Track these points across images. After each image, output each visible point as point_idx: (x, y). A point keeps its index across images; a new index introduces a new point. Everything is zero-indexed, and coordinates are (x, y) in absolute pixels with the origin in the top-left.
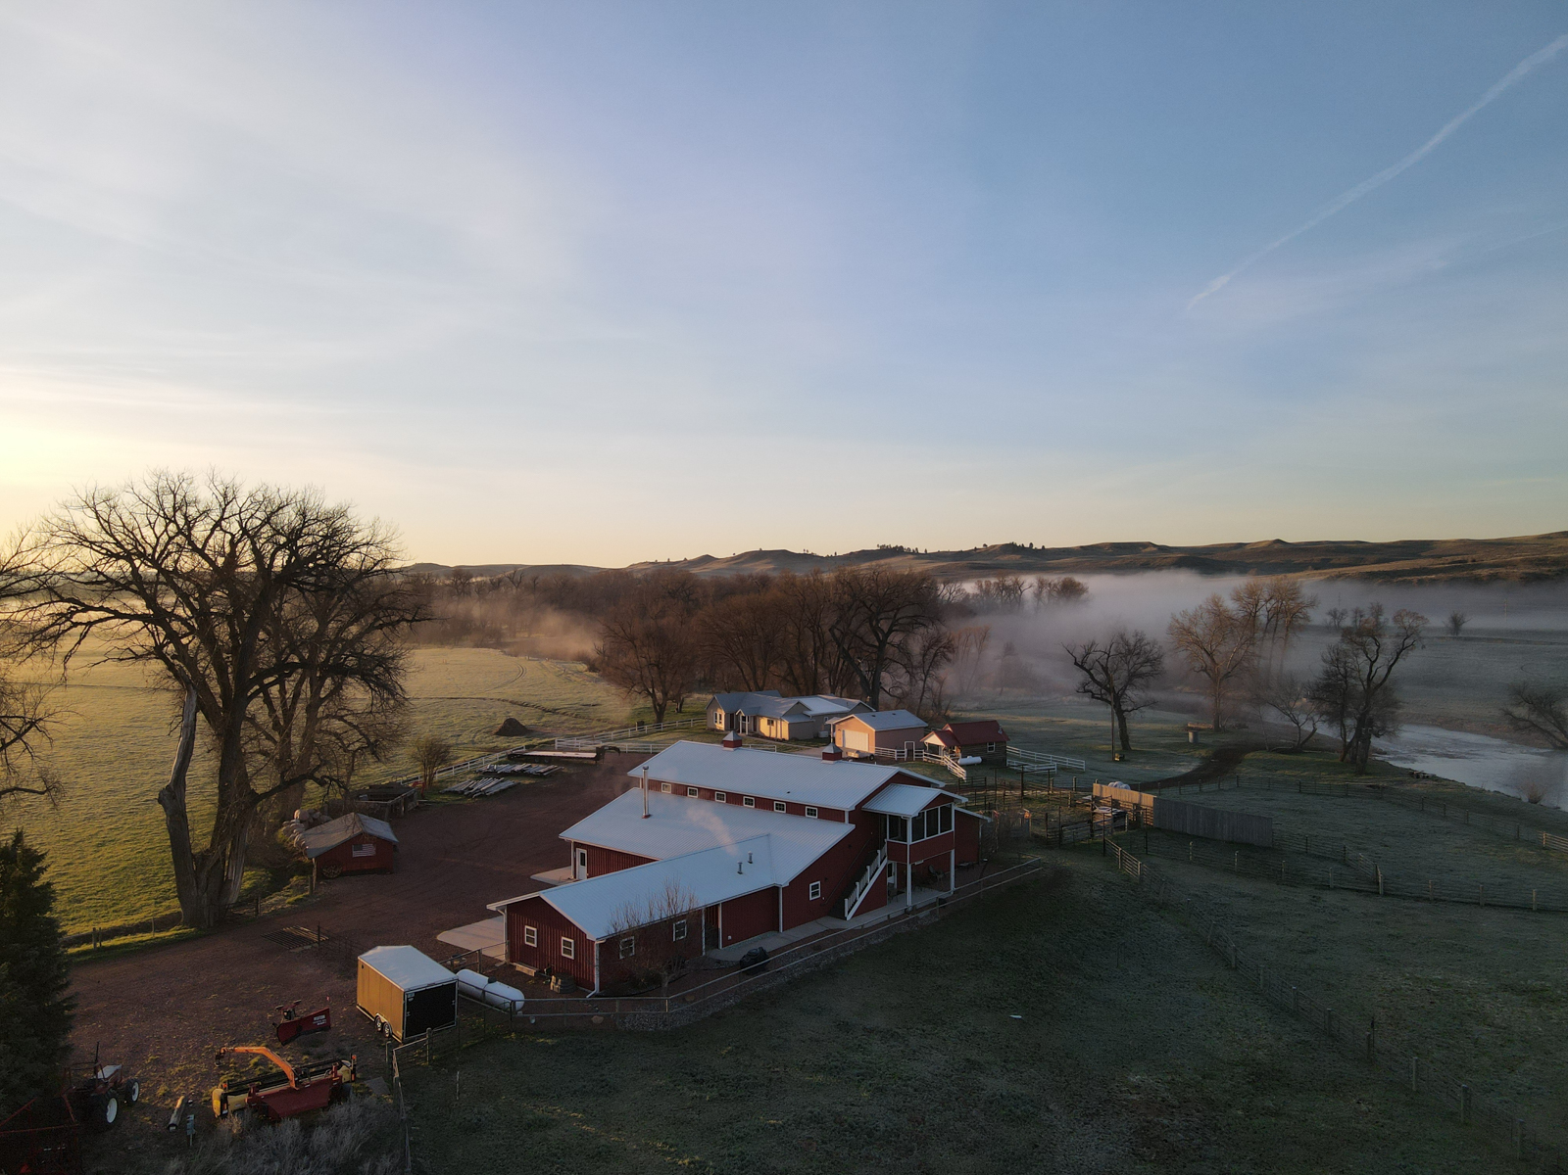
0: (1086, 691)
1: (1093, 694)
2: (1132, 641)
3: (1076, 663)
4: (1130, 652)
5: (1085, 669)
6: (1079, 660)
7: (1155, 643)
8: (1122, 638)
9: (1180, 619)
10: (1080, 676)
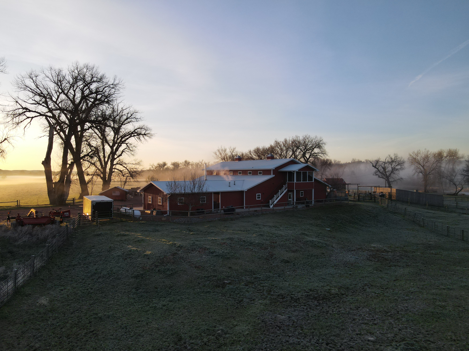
0: (376, 175)
1: (379, 176)
2: (393, 157)
3: (373, 166)
4: (393, 161)
5: (376, 168)
6: (374, 165)
7: (402, 158)
8: (390, 156)
9: (412, 155)
10: (375, 170)
